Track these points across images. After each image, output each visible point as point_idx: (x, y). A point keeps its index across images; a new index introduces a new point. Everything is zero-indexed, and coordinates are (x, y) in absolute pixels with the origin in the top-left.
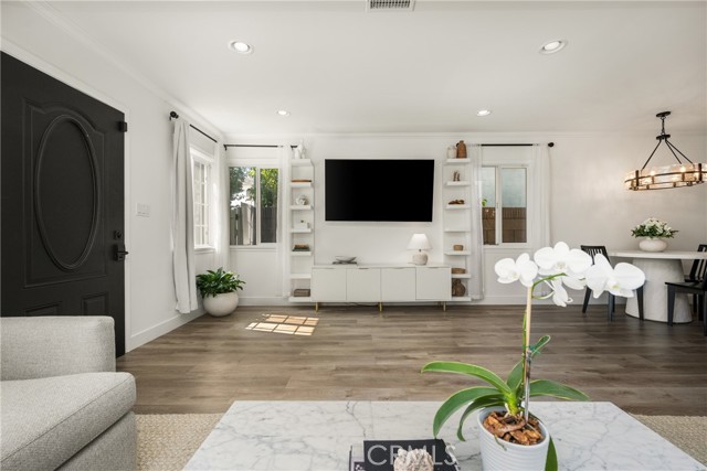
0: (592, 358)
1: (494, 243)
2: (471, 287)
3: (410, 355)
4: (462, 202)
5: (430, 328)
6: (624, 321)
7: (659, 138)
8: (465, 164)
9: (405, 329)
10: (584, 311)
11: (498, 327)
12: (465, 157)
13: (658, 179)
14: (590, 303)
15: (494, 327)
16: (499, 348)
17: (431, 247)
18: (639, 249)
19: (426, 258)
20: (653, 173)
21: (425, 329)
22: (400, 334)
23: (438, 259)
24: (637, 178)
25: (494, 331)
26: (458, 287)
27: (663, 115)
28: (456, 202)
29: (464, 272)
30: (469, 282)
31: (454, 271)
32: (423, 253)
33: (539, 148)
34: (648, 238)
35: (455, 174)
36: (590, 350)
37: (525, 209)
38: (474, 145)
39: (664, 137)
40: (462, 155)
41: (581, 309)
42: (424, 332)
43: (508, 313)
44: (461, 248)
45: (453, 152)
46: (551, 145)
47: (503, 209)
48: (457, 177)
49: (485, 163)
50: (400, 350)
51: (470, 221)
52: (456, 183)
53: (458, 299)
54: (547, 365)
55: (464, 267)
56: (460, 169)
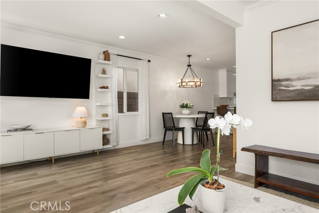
0: (175, 164)
1: (123, 112)
2: (112, 139)
3: (92, 185)
4: (107, 88)
5: (94, 167)
6: (177, 147)
7: (188, 66)
8: (108, 64)
9: (79, 171)
10: (163, 144)
11: (132, 159)
12: (109, 60)
13: (189, 84)
14: (166, 140)
15: (129, 159)
16: (137, 169)
17: (89, 115)
18: (181, 114)
19: (85, 123)
20: (187, 81)
21: (92, 168)
22: (77, 175)
23: (92, 123)
24: (182, 82)
25: (130, 161)
26: (106, 140)
27: (189, 56)
28: (104, 88)
29: (108, 130)
30: (111, 136)
31: (104, 130)
32: (83, 119)
33: (144, 62)
34: (185, 109)
35: (103, 69)
36: (173, 161)
37: (138, 93)
38: (113, 54)
39: (189, 66)
40: (107, 59)
41: (162, 144)
42: (92, 170)
43: (132, 151)
44: (107, 115)
45: (102, 56)
46: (149, 61)
47: (128, 93)
48: (104, 72)
49: (119, 66)
50: (83, 185)
51: (111, 99)
52: (104, 76)
53: (106, 147)
54: (161, 172)
55: (107, 127)
56: (106, 67)
